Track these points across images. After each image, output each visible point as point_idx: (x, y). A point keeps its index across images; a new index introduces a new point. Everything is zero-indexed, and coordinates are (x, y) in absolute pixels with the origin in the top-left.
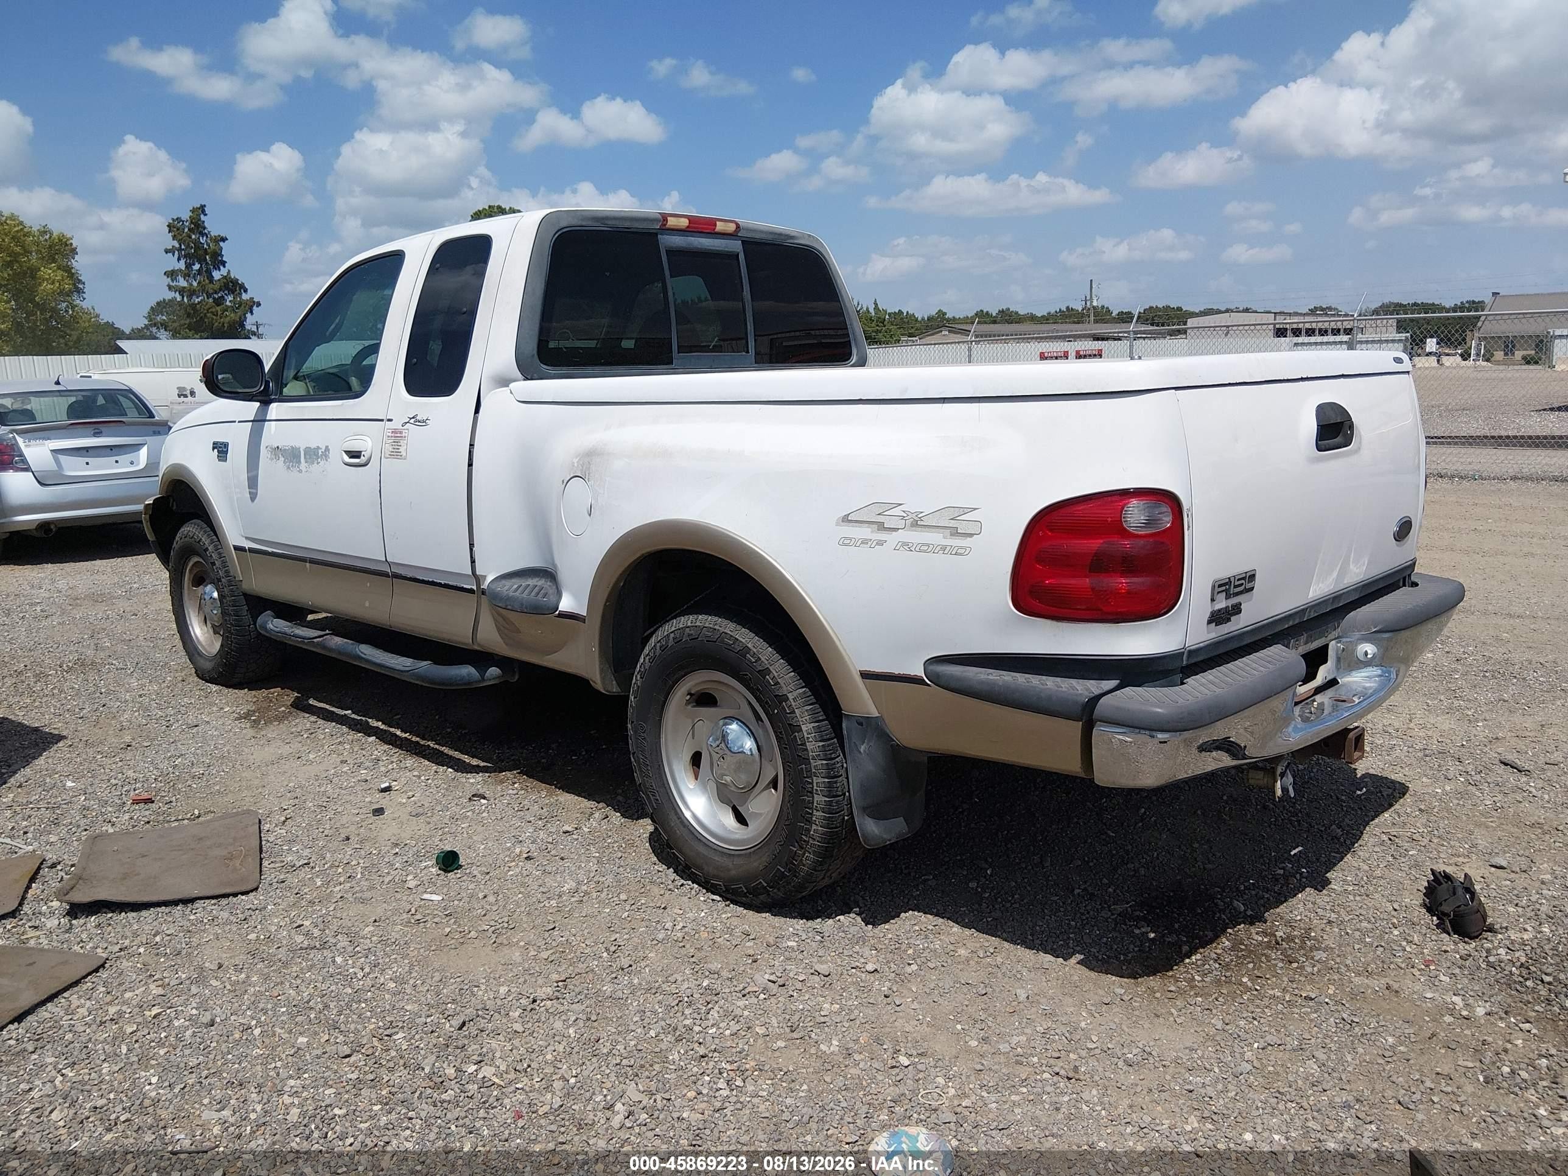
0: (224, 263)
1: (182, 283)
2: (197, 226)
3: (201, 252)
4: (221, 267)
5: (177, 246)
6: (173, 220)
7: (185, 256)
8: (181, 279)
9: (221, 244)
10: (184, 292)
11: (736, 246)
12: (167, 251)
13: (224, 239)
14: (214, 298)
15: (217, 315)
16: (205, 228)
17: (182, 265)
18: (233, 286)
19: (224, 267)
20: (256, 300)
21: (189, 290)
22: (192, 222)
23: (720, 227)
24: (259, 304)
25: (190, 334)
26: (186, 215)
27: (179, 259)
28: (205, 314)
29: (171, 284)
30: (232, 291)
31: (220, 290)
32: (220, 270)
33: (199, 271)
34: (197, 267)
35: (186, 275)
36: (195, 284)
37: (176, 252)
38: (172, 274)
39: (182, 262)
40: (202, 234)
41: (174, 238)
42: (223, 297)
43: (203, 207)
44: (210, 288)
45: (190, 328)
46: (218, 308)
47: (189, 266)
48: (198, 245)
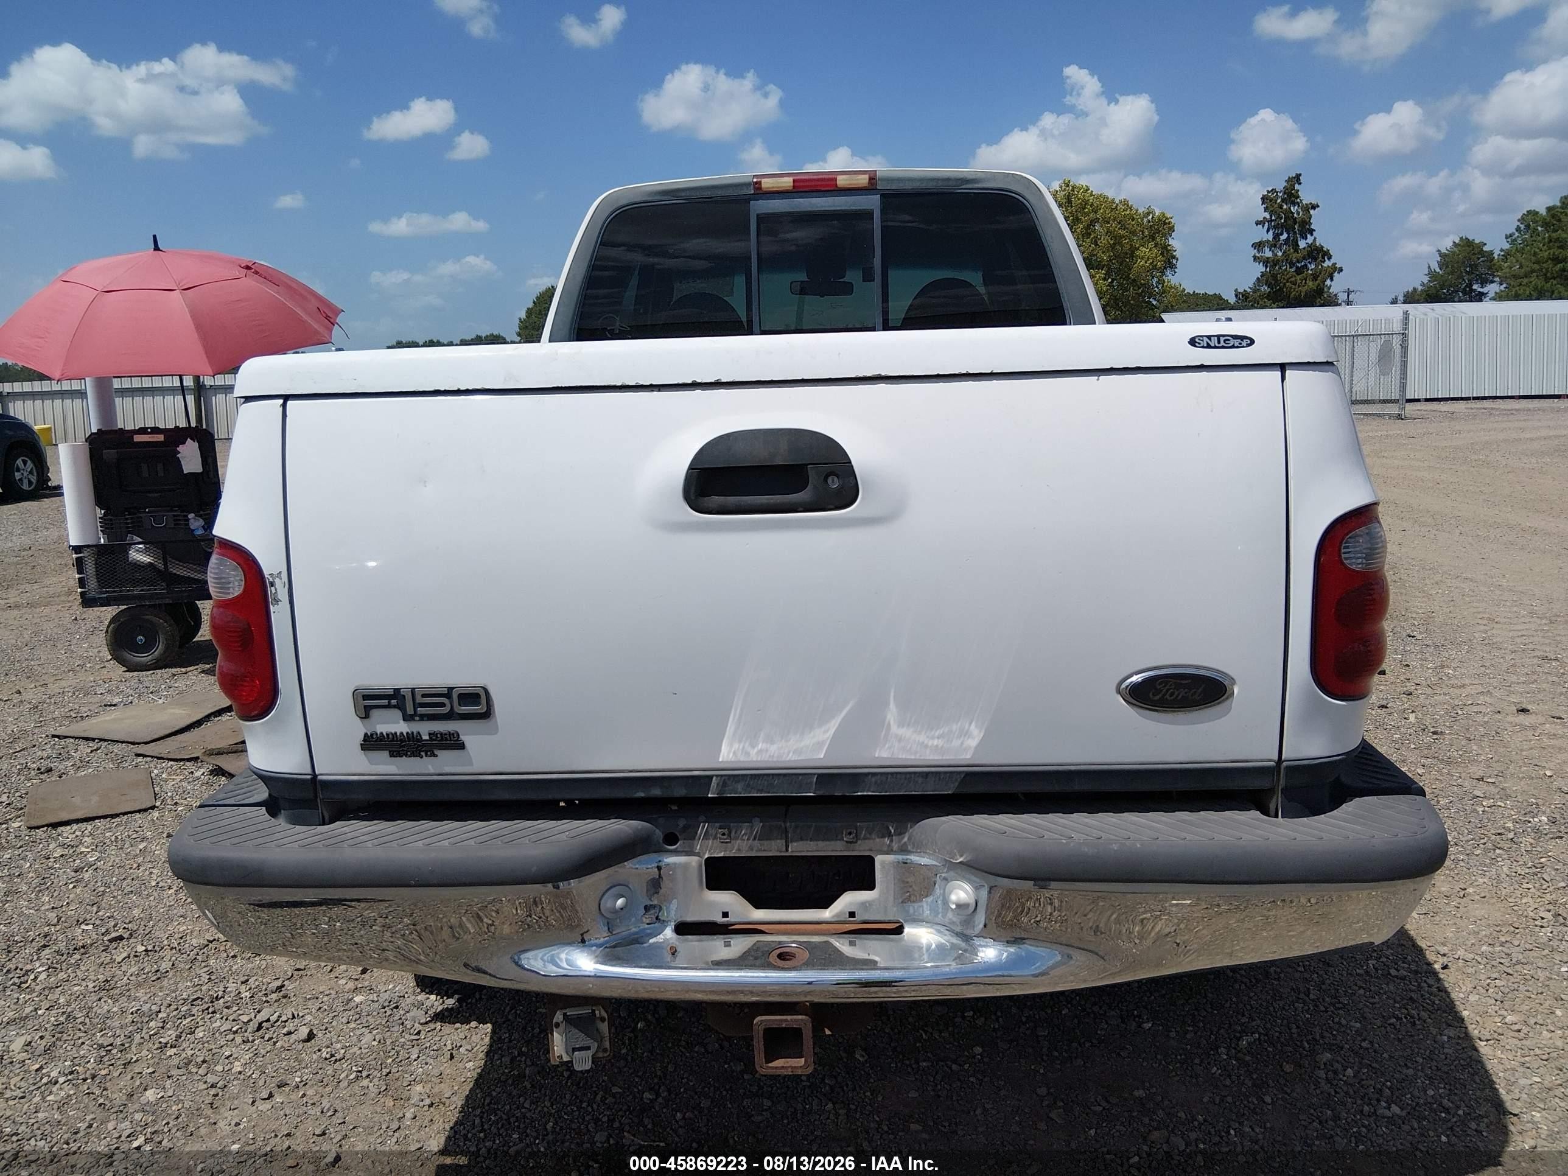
0: (1311, 232)
1: (1268, 253)
2: (1291, 195)
3: (1290, 222)
4: (1309, 236)
5: (1268, 217)
6: (1268, 192)
7: (1275, 227)
8: (1267, 249)
9: (1312, 212)
10: (1268, 262)
11: (873, 202)
12: (1258, 223)
13: (1314, 207)
14: (1297, 267)
15: (1295, 285)
16: (1298, 197)
17: (1270, 236)
18: (1318, 253)
19: (1312, 235)
20: (1338, 266)
21: (1273, 261)
22: (1285, 193)
23: (842, 181)
24: (1341, 270)
25: (1268, 303)
26: (1280, 185)
27: (1268, 231)
28: (1285, 284)
29: (1257, 255)
30: (1315, 259)
31: (1304, 258)
32: (1306, 239)
33: (1287, 241)
34: (1284, 236)
35: (1273, 246)
36: (1280, 254)
37: (1267, 224)
38: (1259, 246)
39: (1271, 232)
40: (1294, 203)
41: (1266, 210)
42: (1306, 265)
43: (1298, 176)
44: (1294, 256)
45: (1269, 296)
46: (1298, 277)
47: (1276, 237)
48: (1289, 214)
